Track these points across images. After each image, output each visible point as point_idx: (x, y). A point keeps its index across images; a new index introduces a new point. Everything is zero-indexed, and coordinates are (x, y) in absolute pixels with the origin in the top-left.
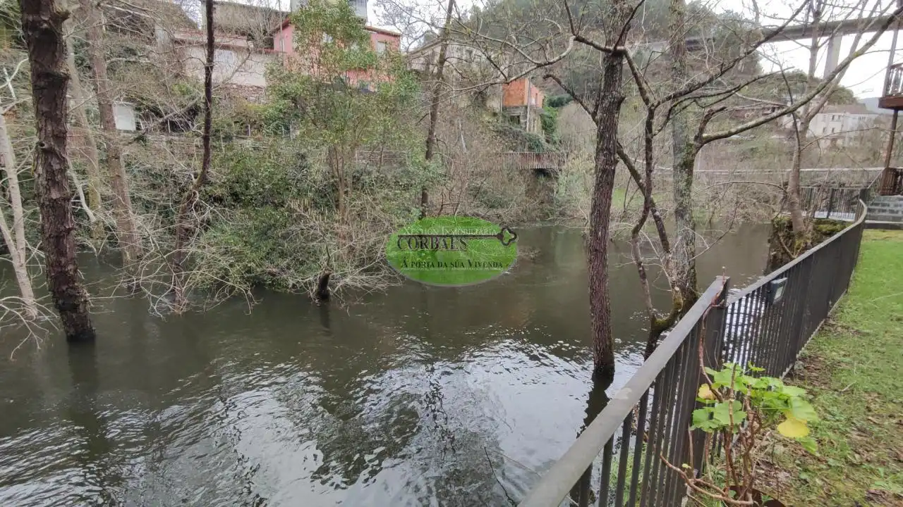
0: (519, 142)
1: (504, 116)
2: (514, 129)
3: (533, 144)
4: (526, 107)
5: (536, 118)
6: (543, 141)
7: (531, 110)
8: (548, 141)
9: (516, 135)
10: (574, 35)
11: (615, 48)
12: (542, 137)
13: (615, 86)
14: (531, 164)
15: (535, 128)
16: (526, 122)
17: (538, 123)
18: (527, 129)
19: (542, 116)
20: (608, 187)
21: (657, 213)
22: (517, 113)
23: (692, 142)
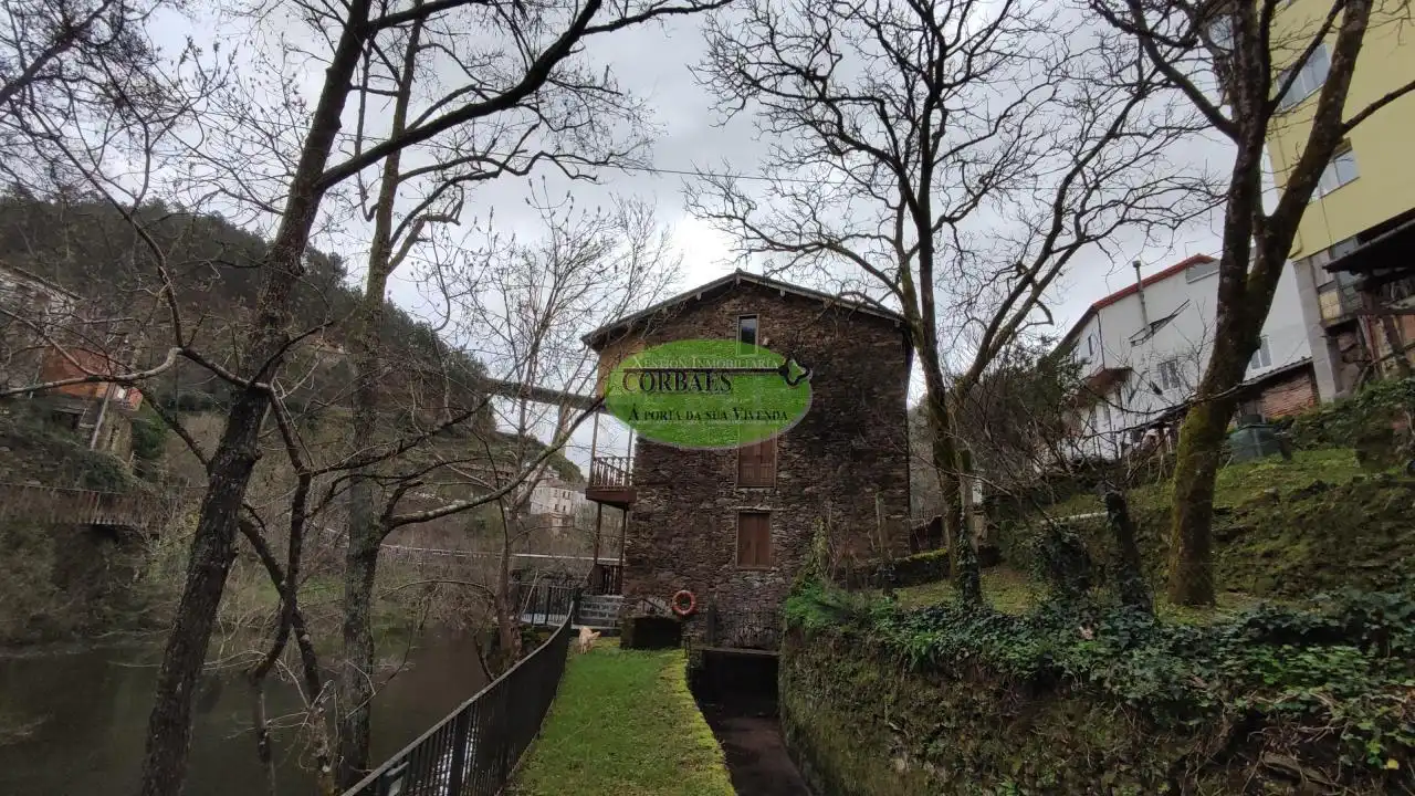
0: (64, 466)
1: (35, 410)
2: (56, 437)
3: (102, 476)
4: (100, 402)
5: (121, 426)
6: (129, 472)
7: (109, 409)
8: (139, 474)
9: (58, 452)
10: (180, 346)
11: (253, 383)
12: (128, 467)
13: (245, 437)
14: (83, 513)
15: (114, 445)
16: (93, 430)
17: (122, 436)
18: (93, 442)
19: (135, 425)
20: (209, 599)
21: (306, 637)
22: (73, 408)
23: (376, 522)
